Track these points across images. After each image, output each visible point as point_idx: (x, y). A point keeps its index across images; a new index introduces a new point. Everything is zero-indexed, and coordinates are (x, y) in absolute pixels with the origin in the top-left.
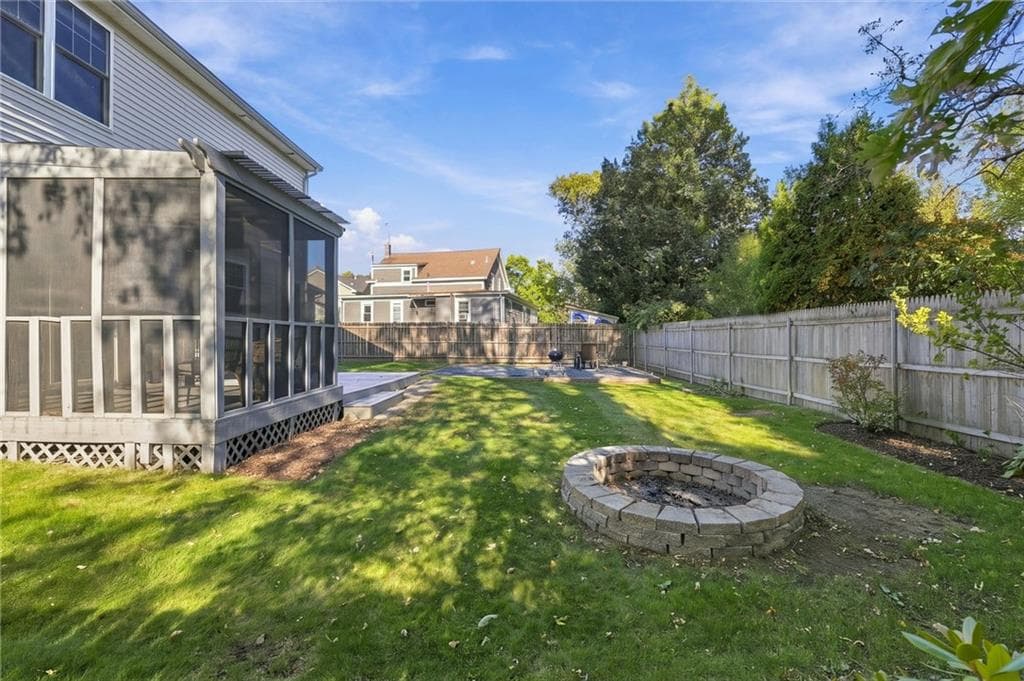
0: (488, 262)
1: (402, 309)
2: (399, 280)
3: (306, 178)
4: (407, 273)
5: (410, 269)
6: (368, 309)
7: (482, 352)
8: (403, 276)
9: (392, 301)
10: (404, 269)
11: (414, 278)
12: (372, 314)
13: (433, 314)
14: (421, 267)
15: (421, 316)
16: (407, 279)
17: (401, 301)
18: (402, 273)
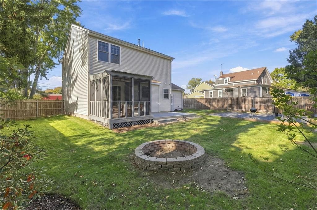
0: (259, 73)
1: (222, 93)
2: (224, 83)
3: (171, 62)
4: (226, 80)
5: (227, 79)
6: (211, 93)
7: (241, 108)
8: (225, 81)
9: (219, 90)
10: (225, 79)
11: (228, 82)
12: (213, 94)
13: (232, 94)
14: (231, 78)
15: (228, 95)
16: (226, 82)
17: (222, 90)
18: (225, 80)
